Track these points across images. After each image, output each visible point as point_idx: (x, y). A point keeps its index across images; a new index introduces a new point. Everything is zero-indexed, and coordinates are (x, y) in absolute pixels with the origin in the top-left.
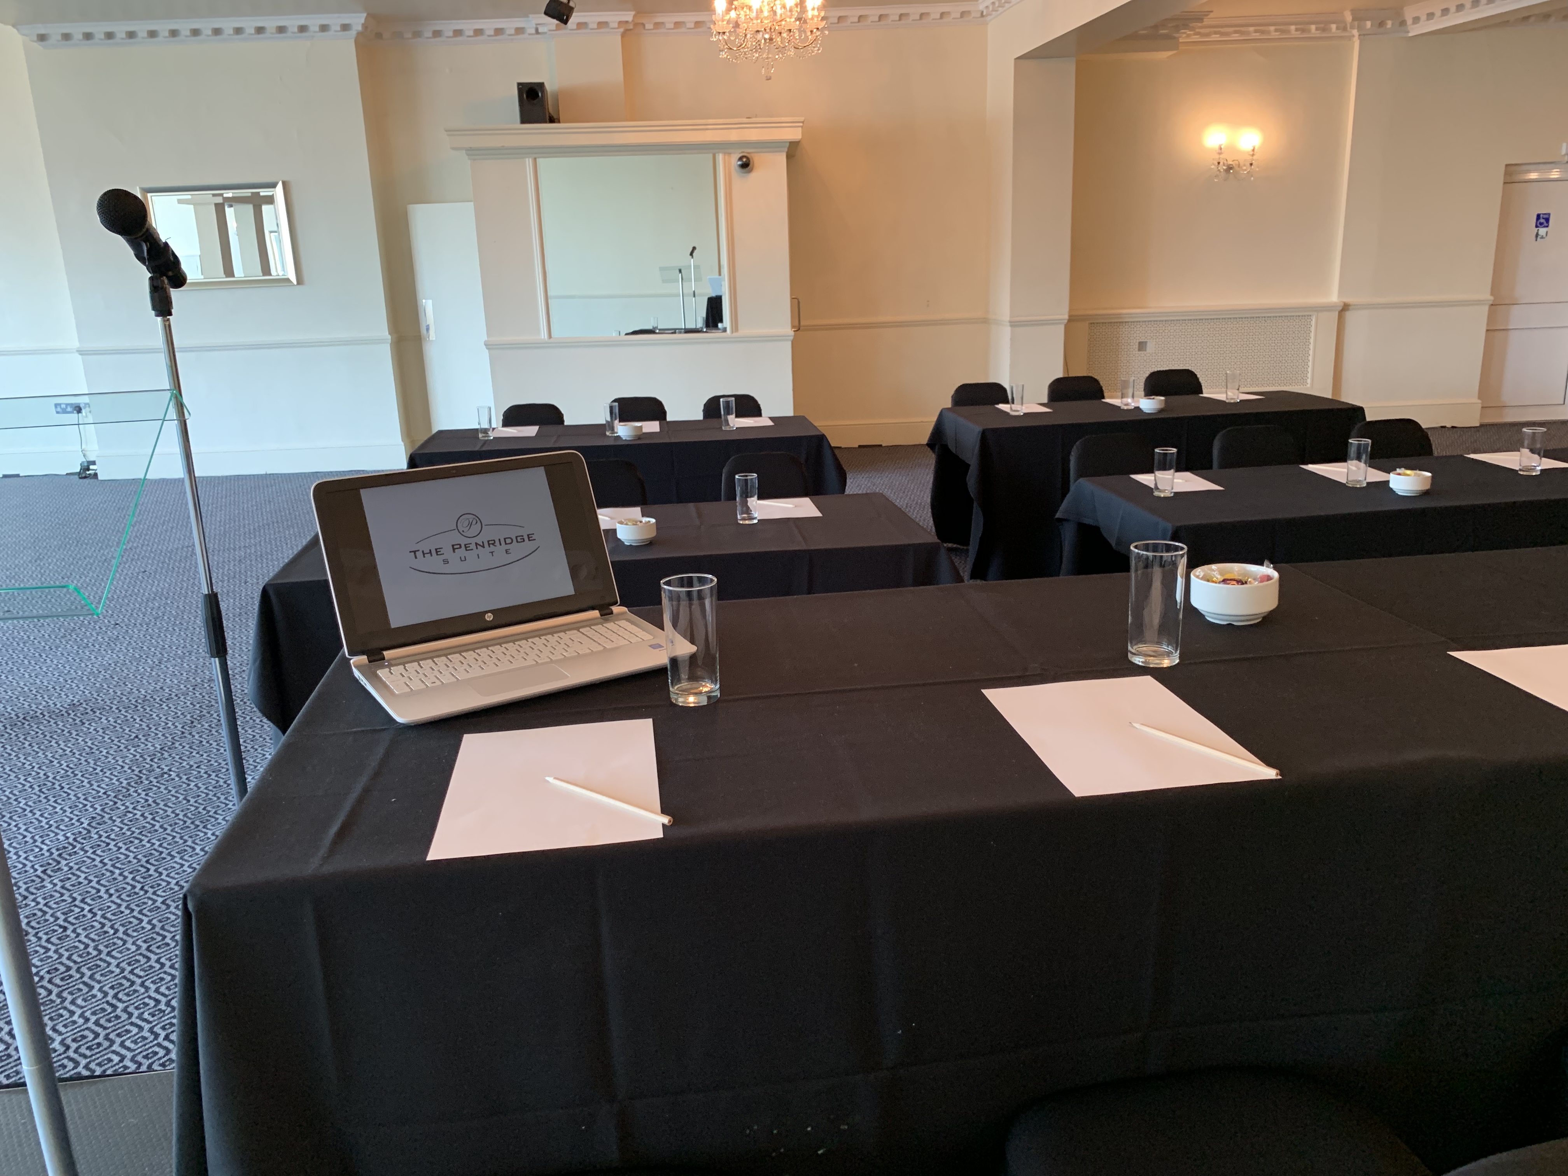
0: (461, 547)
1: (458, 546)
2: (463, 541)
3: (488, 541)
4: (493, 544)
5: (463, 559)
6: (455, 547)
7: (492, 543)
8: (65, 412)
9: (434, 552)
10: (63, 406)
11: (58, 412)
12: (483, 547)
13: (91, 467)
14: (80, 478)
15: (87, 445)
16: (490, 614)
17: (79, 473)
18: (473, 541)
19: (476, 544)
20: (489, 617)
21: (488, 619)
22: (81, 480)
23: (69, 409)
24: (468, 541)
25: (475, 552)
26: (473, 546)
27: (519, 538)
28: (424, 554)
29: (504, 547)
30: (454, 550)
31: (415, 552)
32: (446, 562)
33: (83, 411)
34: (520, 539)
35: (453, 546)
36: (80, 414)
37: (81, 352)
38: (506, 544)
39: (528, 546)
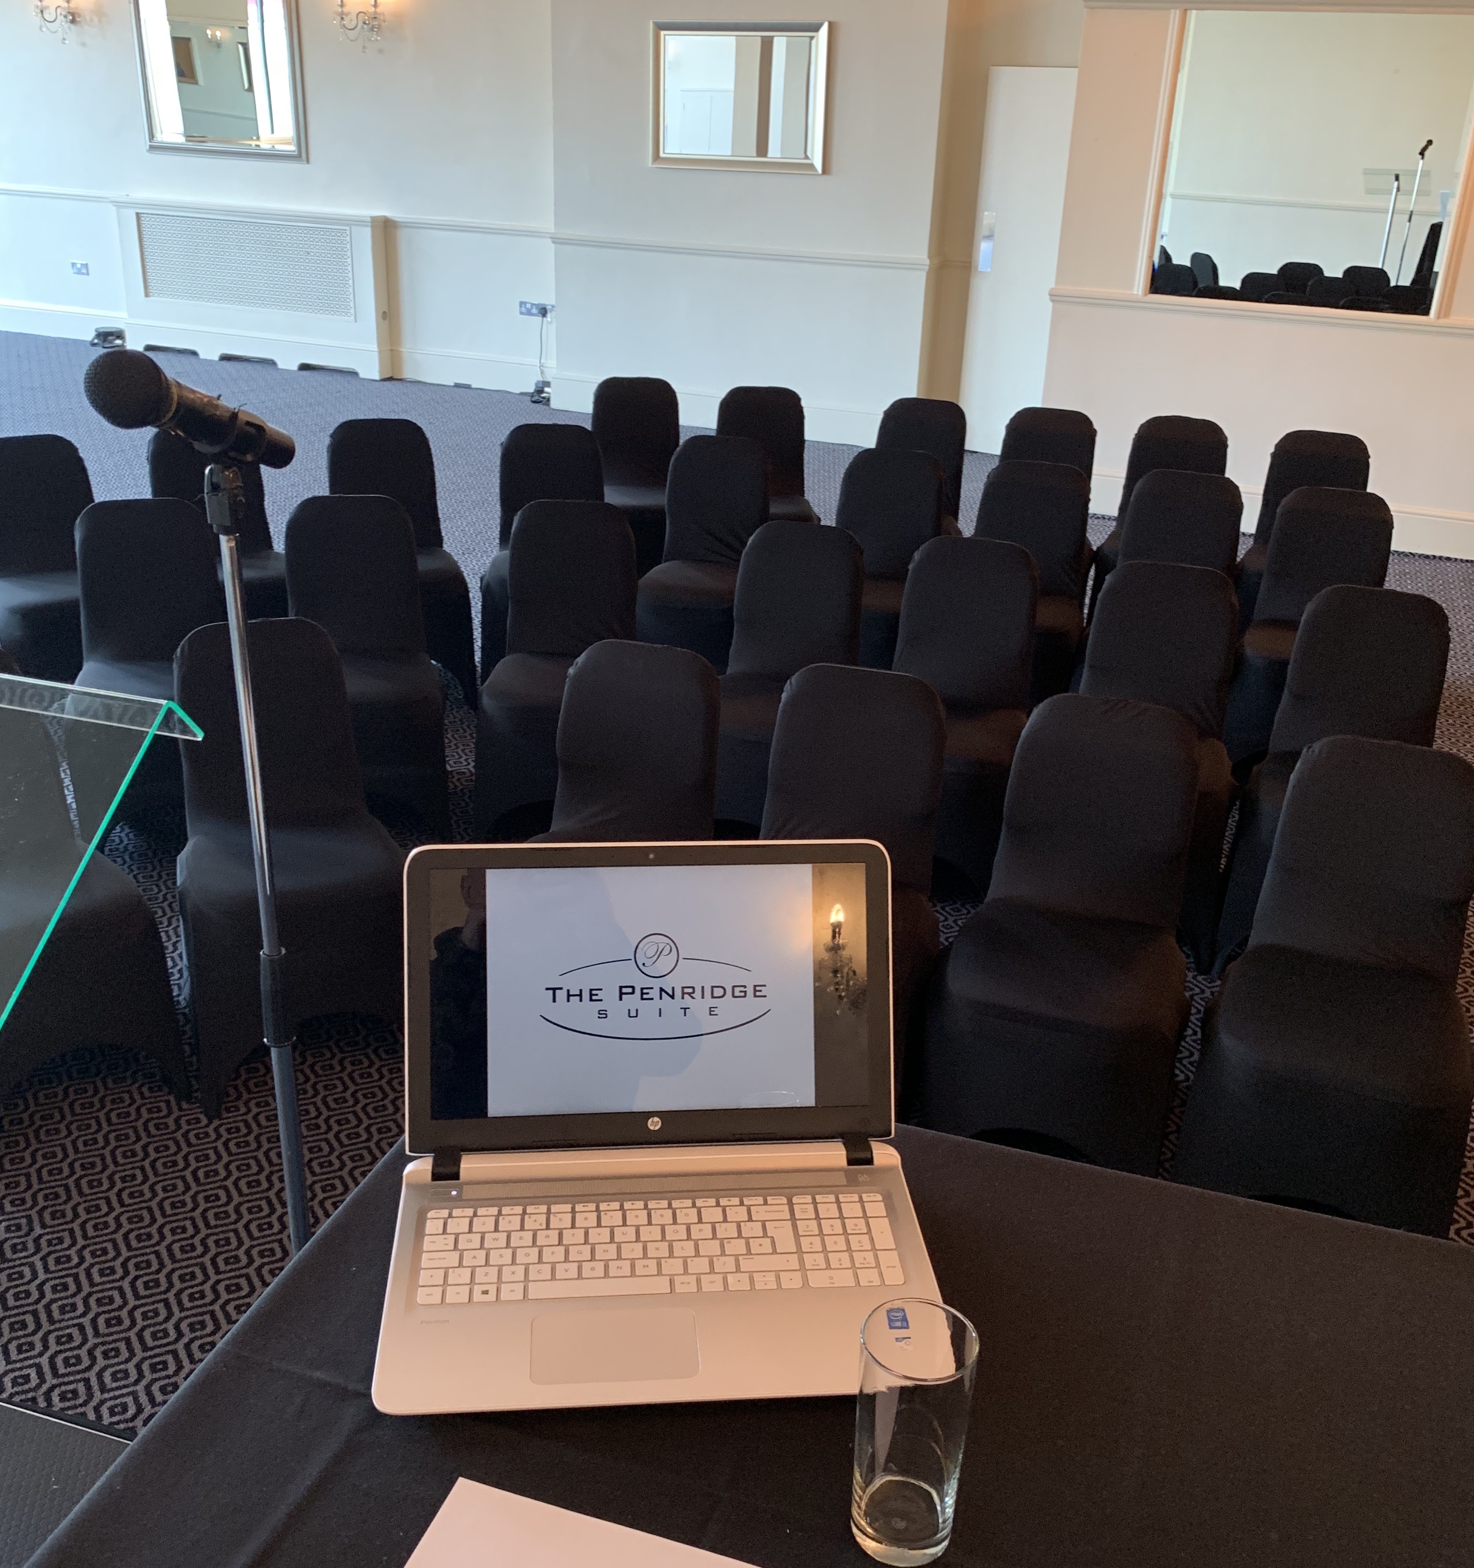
0: (633, 993)
1: (630, 990)
2: (640, 981)
3: (683, 988)
4: (689, 994)
5: (633, 1013)
6: (624, 990)
7: (689, 992)
8: (529, 313)
9: (586, 995)
10: (528, 306)
11: (521, 313)
12: (672, 997)
13: (546, 389)
14: (534, 402)
15: (546, 358)
16: (656, 1119)
17: (532, 395)
18: (657, 984)
19: (662, 990)
20: (654, 1124)
21: (652, 1128)
22: (533, 405)
23: (534, 311)
24: (648, 982)
25: (657, 1003)
26: (654, 993)
27: (737, 990)
28: (569, 996)
29: (709, 1002)
30: (621, 994)
31: (554, 990)
32: (603, 1014)
33: (549, 315)
34: (738, 992)
35: (621, 987)
36: (545, 319)
37: (556, 240)
38: (713, 997)
39: (750, 1006)
